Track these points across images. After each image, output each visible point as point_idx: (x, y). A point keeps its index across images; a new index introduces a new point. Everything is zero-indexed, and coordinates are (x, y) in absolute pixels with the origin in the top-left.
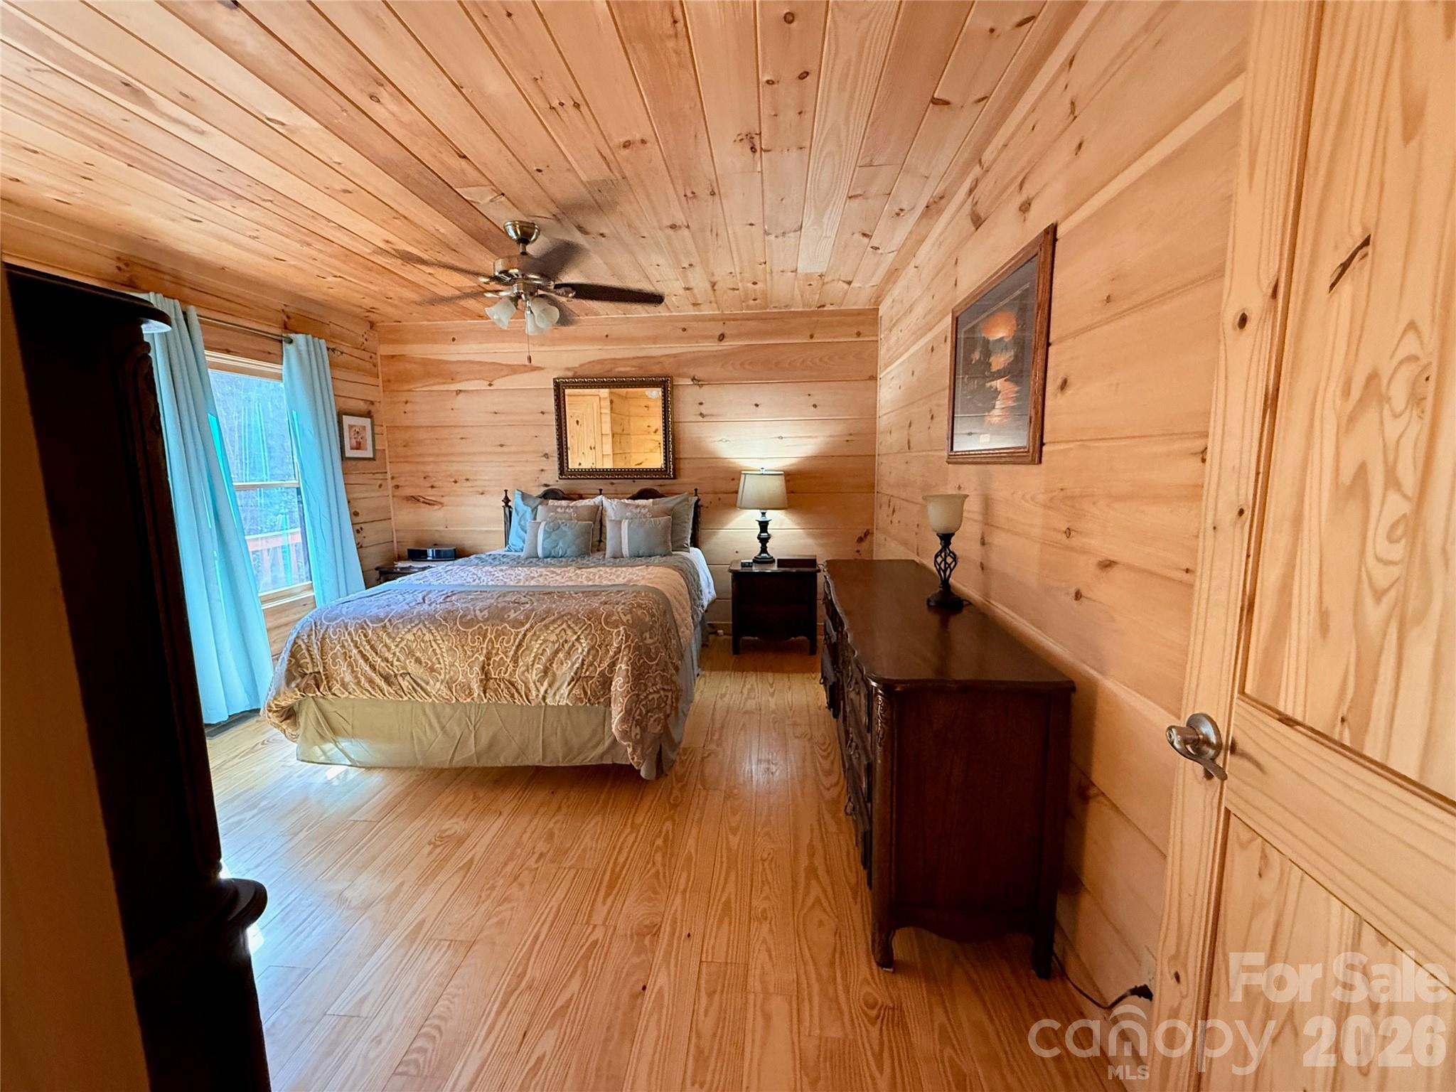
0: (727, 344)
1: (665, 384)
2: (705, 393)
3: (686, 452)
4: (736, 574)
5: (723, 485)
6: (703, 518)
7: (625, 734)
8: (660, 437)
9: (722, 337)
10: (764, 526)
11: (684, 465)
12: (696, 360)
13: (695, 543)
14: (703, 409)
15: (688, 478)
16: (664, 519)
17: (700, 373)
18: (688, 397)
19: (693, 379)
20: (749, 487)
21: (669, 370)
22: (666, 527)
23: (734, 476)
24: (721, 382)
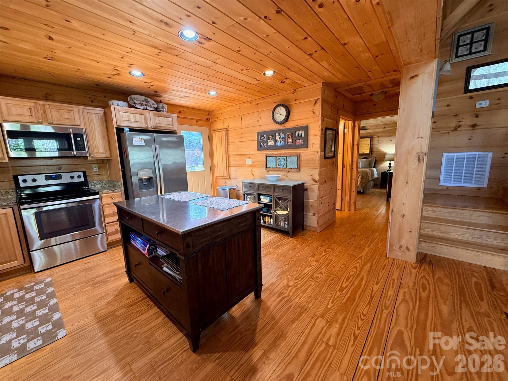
0: (385, 129)
1: (371, 138)
2: (380, 139)
3: (374, 150)
4: (382, 173)
5: (382, 156)
6: (376, 163)
7: (360, 185)
8: (369, 146)
9: (384, 128)
10: (390, 164)
11: (374, 153)
12: (379, 132)
13: (374, 167)
14: (379, 142)
15: (374, 155)
16: (368, 162)
17: (379, 135)
18: (376, 140)
19: (377, 136)
20: (387, 157)
21: (372, 135)
22: (368, 163)
23: (384, 154)
24: (383, 136)
